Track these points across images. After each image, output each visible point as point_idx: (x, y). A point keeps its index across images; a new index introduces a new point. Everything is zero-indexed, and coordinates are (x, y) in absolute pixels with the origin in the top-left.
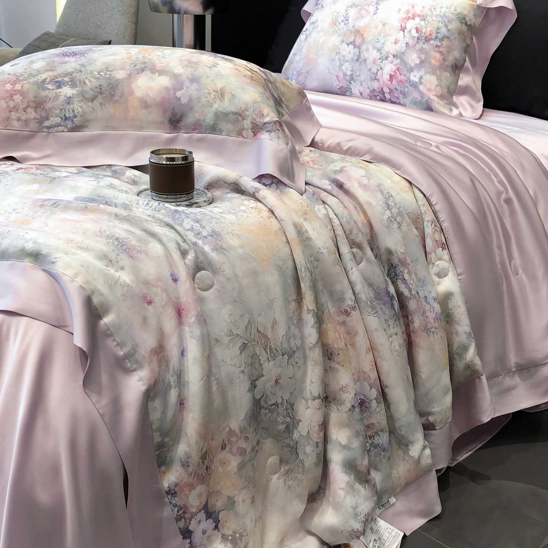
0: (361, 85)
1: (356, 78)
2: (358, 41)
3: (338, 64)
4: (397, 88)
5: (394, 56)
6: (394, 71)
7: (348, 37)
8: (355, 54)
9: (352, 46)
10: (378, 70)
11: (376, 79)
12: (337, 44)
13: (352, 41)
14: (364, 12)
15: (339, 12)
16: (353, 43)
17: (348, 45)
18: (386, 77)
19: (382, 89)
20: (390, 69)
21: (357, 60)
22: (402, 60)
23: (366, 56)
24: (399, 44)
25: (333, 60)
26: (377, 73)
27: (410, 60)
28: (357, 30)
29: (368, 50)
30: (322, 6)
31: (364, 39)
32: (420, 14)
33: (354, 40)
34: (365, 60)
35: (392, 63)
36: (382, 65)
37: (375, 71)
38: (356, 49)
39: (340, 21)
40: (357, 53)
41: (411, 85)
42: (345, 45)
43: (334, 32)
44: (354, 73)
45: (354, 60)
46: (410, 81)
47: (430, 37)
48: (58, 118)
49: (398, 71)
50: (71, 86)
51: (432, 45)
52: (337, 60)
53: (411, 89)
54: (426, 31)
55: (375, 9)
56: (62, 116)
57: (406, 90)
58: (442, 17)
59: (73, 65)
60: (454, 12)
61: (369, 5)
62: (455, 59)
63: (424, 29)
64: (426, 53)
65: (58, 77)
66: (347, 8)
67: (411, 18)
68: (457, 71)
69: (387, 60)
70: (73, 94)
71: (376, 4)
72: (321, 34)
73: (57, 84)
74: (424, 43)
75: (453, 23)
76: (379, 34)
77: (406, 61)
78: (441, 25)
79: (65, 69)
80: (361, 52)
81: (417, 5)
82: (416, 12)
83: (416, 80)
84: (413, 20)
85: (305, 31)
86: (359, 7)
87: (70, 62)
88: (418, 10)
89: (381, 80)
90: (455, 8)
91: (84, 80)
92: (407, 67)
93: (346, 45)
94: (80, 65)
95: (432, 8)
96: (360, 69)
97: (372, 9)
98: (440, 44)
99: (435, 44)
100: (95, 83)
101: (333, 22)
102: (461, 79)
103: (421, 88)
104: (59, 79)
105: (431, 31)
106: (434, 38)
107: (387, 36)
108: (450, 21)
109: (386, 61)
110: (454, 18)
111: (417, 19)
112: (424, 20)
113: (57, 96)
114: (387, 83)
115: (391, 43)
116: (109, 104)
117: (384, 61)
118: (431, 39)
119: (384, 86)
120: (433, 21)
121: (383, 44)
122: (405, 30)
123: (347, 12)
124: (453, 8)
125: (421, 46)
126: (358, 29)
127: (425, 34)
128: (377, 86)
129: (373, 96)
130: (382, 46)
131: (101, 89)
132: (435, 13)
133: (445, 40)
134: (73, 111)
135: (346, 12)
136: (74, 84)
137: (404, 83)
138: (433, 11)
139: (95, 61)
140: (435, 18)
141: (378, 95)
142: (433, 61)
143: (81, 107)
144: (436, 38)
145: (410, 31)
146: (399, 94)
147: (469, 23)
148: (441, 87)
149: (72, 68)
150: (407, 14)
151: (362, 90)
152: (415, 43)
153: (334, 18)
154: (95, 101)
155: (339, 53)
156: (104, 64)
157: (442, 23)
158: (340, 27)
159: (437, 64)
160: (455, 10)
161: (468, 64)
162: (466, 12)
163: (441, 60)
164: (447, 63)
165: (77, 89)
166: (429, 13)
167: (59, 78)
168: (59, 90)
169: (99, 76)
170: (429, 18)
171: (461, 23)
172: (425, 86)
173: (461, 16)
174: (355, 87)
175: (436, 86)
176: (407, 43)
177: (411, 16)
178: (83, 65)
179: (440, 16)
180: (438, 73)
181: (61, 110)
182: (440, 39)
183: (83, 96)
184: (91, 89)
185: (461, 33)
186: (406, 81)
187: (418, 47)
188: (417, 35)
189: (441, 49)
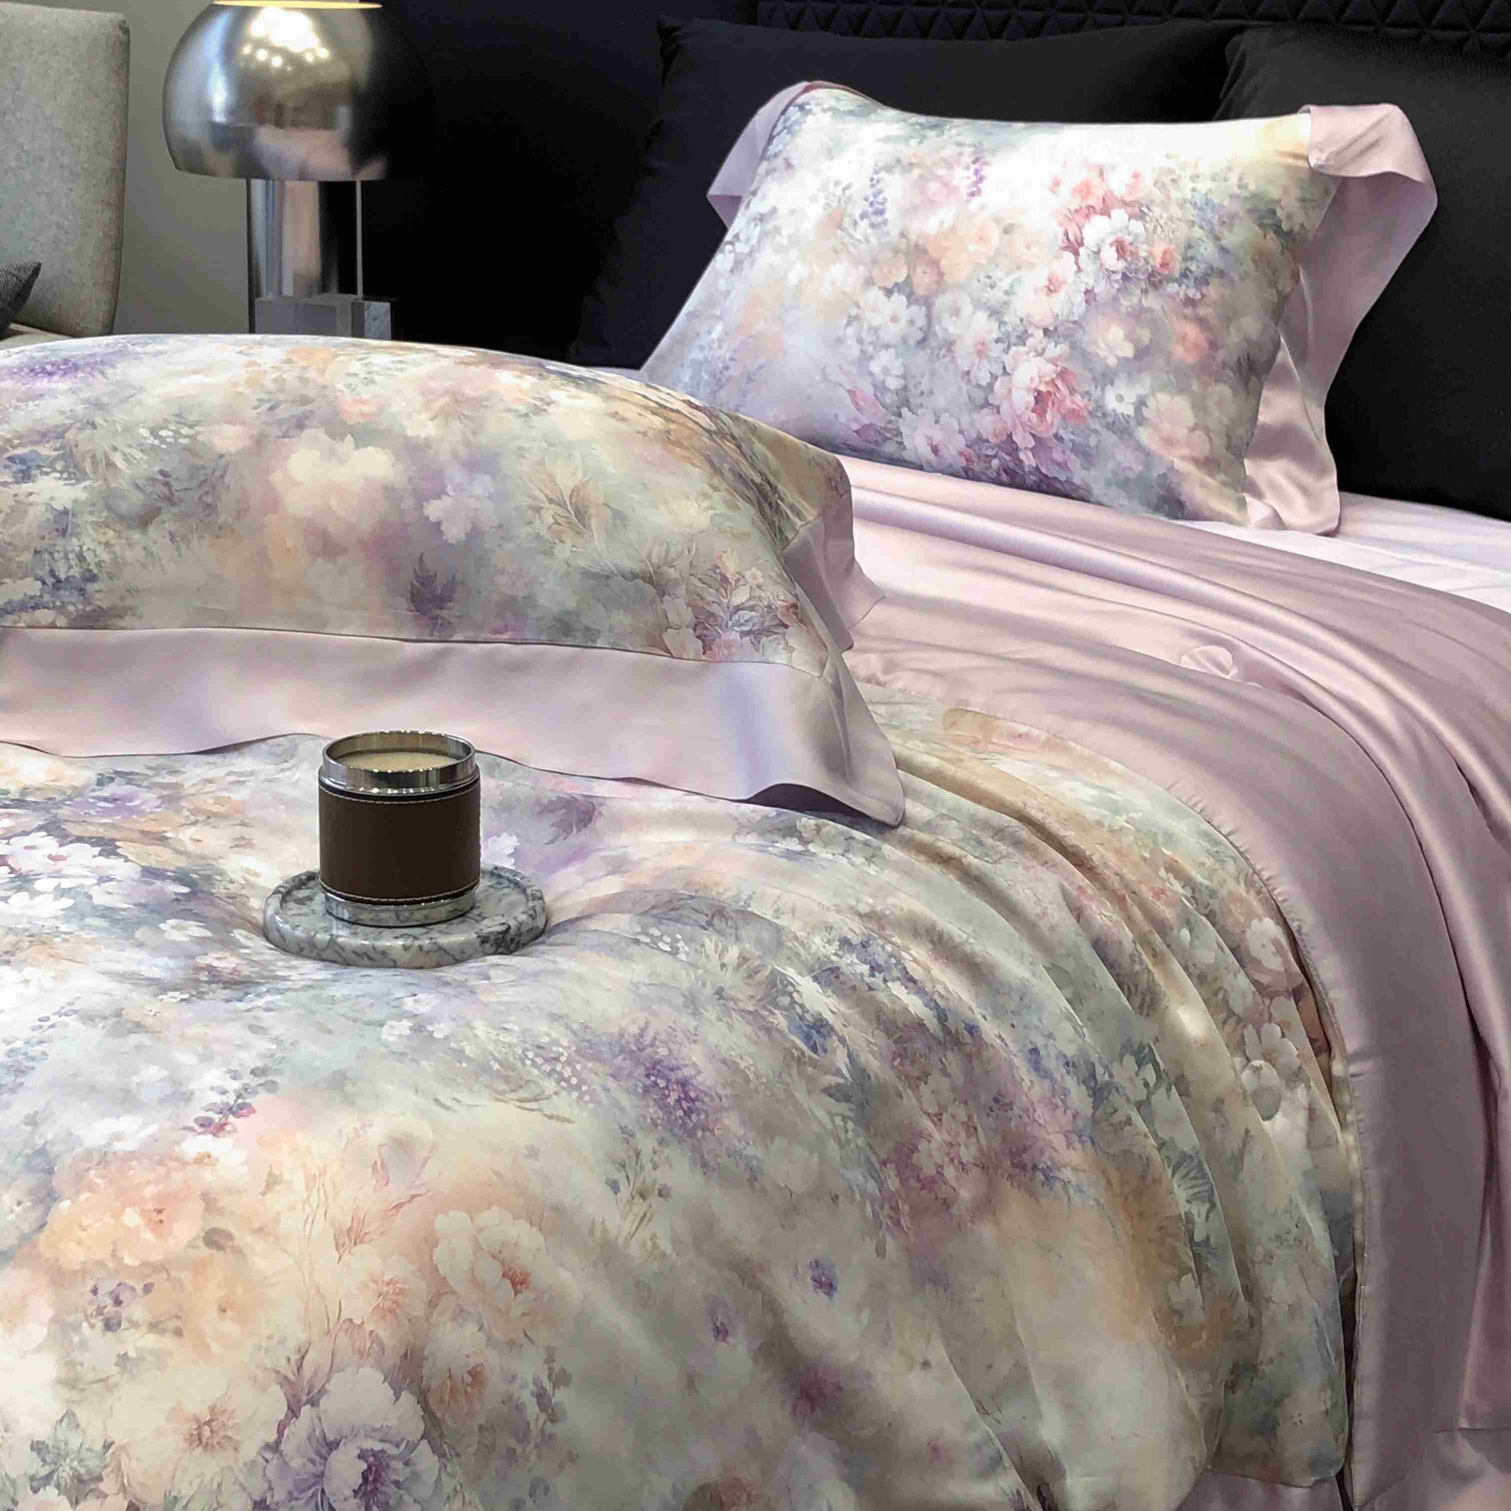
0: (937, 422)
1: (919, 400)
2: (923, 280)
3: (855, 352)
4: (1062, 433)
5: (1046, 331)
6: (1048, 379)
7: (886, 270)
8: (912, 322)
9: (904, 299)
10: (994, 378)
11: (987, 404)
12: (847, 289)
13: (901, 279)
14: (933, 187)
15: (848, 187)
16: (906, 288)
17: (889, 292)
18: (1023, 399)
19: (1010, 436)
20: (1034, 373)
21: (922, 342)
22: (1074, 346)
23: (952, 330)
24: (1061, 295)
25: (839, 341)
26: (991, 386)
27: (1102, 345)
28: (917, 245)
29: (956, 312)
30: (789, 165)
31: (941, 275)
32: (1128, 199)
33: (908, 277)
34: (949, 345)
35: (1040, 354)
36: (1008, 359)
37: (985, 380)
38: (915, 308)
39: (857, 214)
40: (921, 322)
41: (1110, 427)
42: (875, 295)
43: (836, 252)
44: (910, 386)
45: (912, 342)
46: (1104, 415)
47: (1166, 272)
48: (29, 580)
49: (1064, 381)
50: (65, 475)
51: (1172, 297)
52: (851, 342)
53: (1110, 439)
54: (1150, 254)
55: (974, 178)
56: (44, 572)
57: (1093, 441)
58: (1201, 209)
59: (65, 402)
60: (1237, 191)
61: (950, 166)
62: (1247, 340)
63: (1145, 247)
64: (1155, 325)
65: (16, 442)
66: (876, 172)
67: (1098, 209)
68: (1254, 379)
69: (1025, 345)
70: (75, 501)
71: (974, 162)
72: (794, 253)
73: (16, 467)
74: (1145, 292)
75: (1237, 229)
76: (993, 261)
77: (1091, 349)
78: (1198, 233)
79: (38, 415)
80: (934, 320)
81: (1113, 168)
82: (1111, 192)
83: (1129, 410)
84: (1106, 217)
85: (731, 243)
86: (916, 173)
87: (53, 393)
88: (1118, 184)
89: (1004, 408)
90: (1240, 179)
91: (107, 458)
92: (1091, 371)
93: (881, 294)
94: (87, 401)
95: (1167, 180)
96: (933, 373)
97: (962, 177)
98: (1198, 296)
99: (1182, 295)
100: (146, 466)
101: (830, 217)
102: (1268, 404)
103: (1144, 435)
104: (20, 451)
105: (1165, 253)
106: (1177, 275)
107: (1019, 268)
108: (1229, 221)
109: (1022, 349)
110: (1241, 214)
111: (1119, 216)
112: (1141, 216)
113: (19, 508)
114: (1025, 419)
115: (1036, 291)
116: (201, 537)
117: (1013, 348)
118: (1170, 279)
119: (1015, 427)
120: (1171, 218)
121: (1006, 293)
122: (1082, 250)
123: (879, 186)
124: (1233, 179)
125: (1135, 300)
126: (921, 242)
127: (1147, 263)
128: (990, 428)
129: (979, 457)
130: (1006, 298)
131: (167, 484)
132: (1175, 195)
133: (1214, 281)
134: (81, 558)
135: (873, 186)
136: (75, 467)
137: (1084, 418)
138: (1170, 187)
139: (141, 390)
140: (1176, 212)
141: (995, 456)
142: (1179, 351)
143: (107, 545)
144: (1185, 274)
145: (1098, 253)
146: (1068, 453)
147: (1285, 227)
148: (1207, 431)
149: (62, 413)
150: (1084, 197)
151: (938, 436)
152: (1113, 292)
153: (835, 204)
154: (151, 529)
155: (857, 318)
156: (167, 400)
157: (1201, 227)
158: (858, 236)
159: (1191, 359)
160: (1240, 187)
161: (1284, 355)
162: (1275, 193)
163: (1204, 344)
164: (1221, 355)
165: (87, 483)
166: (1158, 195)
167: (21, 445)
168: (26, 487)
169: (157, 442)
170: (1157, 211)
171: (1260, 226)
172: (1156, 428)
173: (1262, 206)
174: (915, 429)
175: (1192, 430)
176: (1087, 292)
177: (1099, 206)
178: (98, 405)
179: (1195, 205)
180: (1195, 387)
181: (36, 552)
182: (1196, 279)
183: (108, 507)
184: (137, 486)
185: (1261, 258)
186: (1090, 412)
187: (1126, 303)
188: (1120, 265)
189: (1202, 311)
